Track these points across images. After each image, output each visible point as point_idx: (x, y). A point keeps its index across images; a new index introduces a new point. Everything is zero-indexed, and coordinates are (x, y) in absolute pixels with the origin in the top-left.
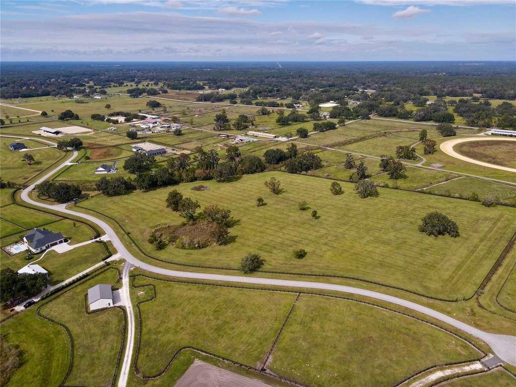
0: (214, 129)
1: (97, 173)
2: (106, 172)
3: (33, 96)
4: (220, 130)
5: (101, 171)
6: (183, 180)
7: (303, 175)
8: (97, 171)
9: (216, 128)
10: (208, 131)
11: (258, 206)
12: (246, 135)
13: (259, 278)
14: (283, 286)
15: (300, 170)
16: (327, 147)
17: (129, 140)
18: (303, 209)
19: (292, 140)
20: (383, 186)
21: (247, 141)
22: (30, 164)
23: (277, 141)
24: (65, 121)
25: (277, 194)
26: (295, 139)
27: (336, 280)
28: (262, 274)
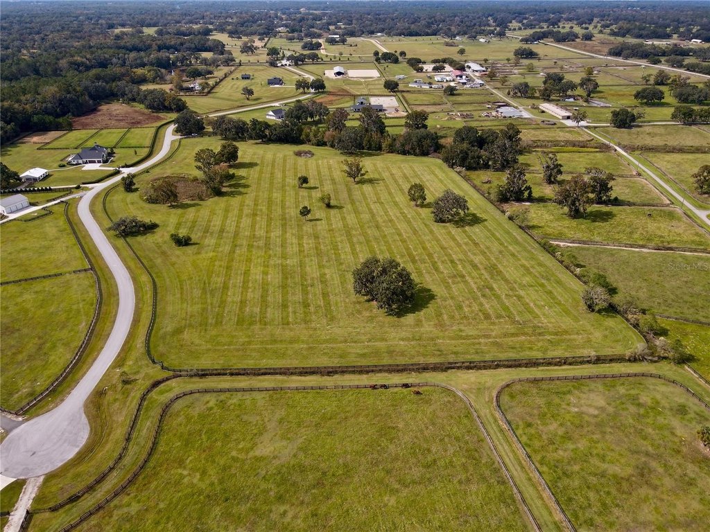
0: (509, 94)
1: (267, 117)
2: (274, 118)
3: (420, 35)
4: (511, 97)
5: (271, 115)
6: (309, 141)
8: (268, 115)
9: (512, 93)
10: (500, 95)
11: (300, 187)
12: (535, 107)
13: (111, 243)
14: (102, 259)
15: (458, 163)
16: (624, 148)
17: (386, 91)
18: (329, 206)
19: (586, 127)
20: (511, 218)
21: (508, 115)
22: (248, 99)
23: (555, 124)
24: (379, 63)
25: (358, 183)
26: (595, 127)
27: (145, 278)
28: (121, 242)
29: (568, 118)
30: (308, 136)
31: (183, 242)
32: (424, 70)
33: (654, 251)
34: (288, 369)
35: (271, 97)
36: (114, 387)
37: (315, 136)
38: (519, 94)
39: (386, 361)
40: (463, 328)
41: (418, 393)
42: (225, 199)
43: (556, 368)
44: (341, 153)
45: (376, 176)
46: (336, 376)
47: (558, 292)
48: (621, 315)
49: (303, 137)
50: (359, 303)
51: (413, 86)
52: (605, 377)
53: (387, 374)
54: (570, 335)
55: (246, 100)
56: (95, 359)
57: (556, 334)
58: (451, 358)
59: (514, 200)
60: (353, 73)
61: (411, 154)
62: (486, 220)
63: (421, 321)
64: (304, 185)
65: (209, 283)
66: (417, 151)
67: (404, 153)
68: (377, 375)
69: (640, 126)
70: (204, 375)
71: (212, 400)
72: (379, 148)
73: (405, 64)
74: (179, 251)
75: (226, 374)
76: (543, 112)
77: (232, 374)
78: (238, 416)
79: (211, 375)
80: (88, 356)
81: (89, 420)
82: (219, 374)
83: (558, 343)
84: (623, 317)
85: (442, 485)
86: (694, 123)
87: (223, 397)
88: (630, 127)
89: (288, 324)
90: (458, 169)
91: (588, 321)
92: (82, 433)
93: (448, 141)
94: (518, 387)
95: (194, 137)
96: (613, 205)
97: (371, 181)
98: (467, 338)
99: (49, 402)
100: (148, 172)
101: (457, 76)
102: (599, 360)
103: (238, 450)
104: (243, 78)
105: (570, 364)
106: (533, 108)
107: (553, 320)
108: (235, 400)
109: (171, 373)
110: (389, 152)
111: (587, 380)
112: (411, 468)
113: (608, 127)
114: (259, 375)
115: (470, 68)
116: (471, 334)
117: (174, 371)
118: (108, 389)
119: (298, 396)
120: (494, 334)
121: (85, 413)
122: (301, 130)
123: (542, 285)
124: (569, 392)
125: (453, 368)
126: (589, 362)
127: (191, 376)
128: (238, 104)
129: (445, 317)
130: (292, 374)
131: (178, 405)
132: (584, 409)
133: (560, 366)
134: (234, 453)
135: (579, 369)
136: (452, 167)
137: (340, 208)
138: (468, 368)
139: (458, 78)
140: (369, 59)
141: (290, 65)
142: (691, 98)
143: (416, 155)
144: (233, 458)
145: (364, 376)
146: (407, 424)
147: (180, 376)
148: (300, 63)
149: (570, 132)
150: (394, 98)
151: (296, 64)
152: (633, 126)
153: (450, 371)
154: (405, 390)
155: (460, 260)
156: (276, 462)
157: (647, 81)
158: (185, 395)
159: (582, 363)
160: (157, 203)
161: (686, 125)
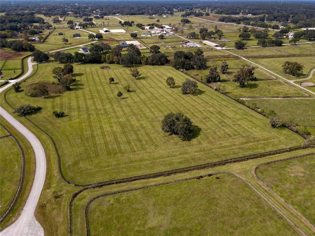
0: (187, 37)
2: (83, 52)
4: (189, 39)
5: (81, 51)
6: (106, 62)
7: (181, 71)
8: (80, 51)
9: (188, 37)
10: (183, 38)
11: (110, 83)
12: (201, 43)
13: (17, 120)
14: (15, 129)
15: (181, 67)
16: (244, 57)
17: (132, 38)
18: (129, 91)
19: (226, 50)
20: (216, 90)
21: (191, 46)
22: (66, 44)
23: (212, 49)
24: (124, 26)
25: (137, 79)
26: (230, 49)
27: (44, 137)
28: (23, 119)
29: (217, 46)
30: (105, 59)
31: (60, 115)
32: (145, 29)
33: (282, 98)
34: (146, 175)
35: (76, 43)
36: (49, 201)
37: (108, 59)
38: (192, 37)
39: (193, 164)
40: (222, 143)
41: (217, 178)
42: (73, 92)
43: (273, 156)
44: (123, 66)
45: (145, 76)
46: (172, 176)
47: (254, 120)
48: (287, 128)
49: (102, 60)
50: (166, 136)
51: (143, 35)
52: (297, 157)
53: (197, 171)
54: (271, 139)
55: (65, 45)
56: (31, 187)
57: (264, 140)
58: (224, 158)
59: (213, 82)
60: (112, 31)
61: (156, 65)
62: (205, 92)
63: (200, 142)
64: (112, 82)
65: (83, 135)
66: (159, 63)
67: (153, 65)
68: (193, 171)
69: (246, 48)
70: (102, 186)
71: (111, 199)
72: (141, 63)
73: (135, 27)
74: (59, 120)
75: (113, 183)
76: (205, 44)
77: (117, 183)
78: (130, 206)
79: (105, 185)
80: (26, 185)
81: (41, 224)
82: (110, 184)
83: (267, 145)
84: (289, 129)
85: (253, 225)
86: (266, 46)
87: (117, 196)
88: (243, 49)
89: (135, 151)
90: (182, 70)
91: (274, 132)
92: (39, 233)
93: (171, 58)
94: (262, 168)
95: (44, 63)
96: (254, 81)
97: (143, 78)
98: (225, 147)
99: (11, 217)
100: (25, 81)
101: (161, 31)
102: (291, 150)
103: (138, 226)
104: (59, 35)
105: (279, 153)
106: (200, 43)
107: (260, 134)
108: (124, 197)
109: (82, 188)
110: (145, 65)
111: (290, 160)
112: (233, 219)
113: (234, 49)
114: (132, 181)
115: (165, 27)
116: (226, 145)
117: (83, 186)
118: (46, 203)
119: (157, 189)
120: (237, 143)
121: (37, 220)
122: (100, 57)
123: (246, 118)
124: (285, 167)
125: (228, 163)
126: (286, 151)
127: (94, 187)
128: (61, 46)
129: (211, 138)
130: (149, 178)
131: (93, 206)
132: (296, 174)
133: (274, 155)
134: (137, 228)
135: (283, 155)
136: (178, 69)
137: (135, 91)
138: (235, 162)
139: (162, 32)
140: (117, 25)
141: (80, 28)
142: (260, 36)
143: (158, 65)
144: (137, 231)
145: (187, 173)
146: (220, 195)
147: (88, 188)
148: (85, 27)
149: (220, 52)
150: (137, 41)
151: (84, 28)
152: (244, 48)
153: (226, 164)
154: (210, 177)
155: (203, 111)
156: (163, 229)
157: (240, 30)
158: (94, 199)
159: (284, 152)
160: (36, 97)
161: (264, 47)
